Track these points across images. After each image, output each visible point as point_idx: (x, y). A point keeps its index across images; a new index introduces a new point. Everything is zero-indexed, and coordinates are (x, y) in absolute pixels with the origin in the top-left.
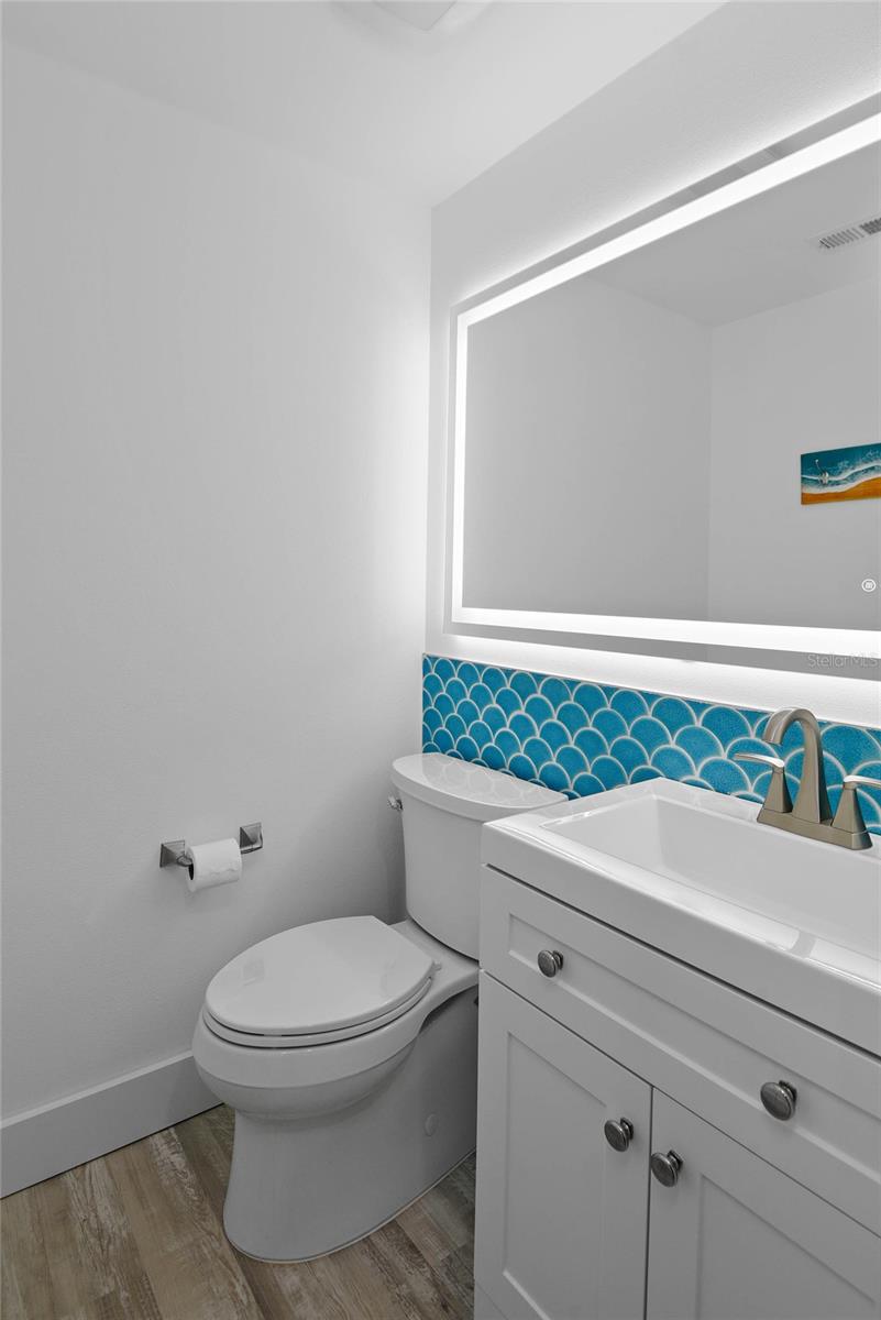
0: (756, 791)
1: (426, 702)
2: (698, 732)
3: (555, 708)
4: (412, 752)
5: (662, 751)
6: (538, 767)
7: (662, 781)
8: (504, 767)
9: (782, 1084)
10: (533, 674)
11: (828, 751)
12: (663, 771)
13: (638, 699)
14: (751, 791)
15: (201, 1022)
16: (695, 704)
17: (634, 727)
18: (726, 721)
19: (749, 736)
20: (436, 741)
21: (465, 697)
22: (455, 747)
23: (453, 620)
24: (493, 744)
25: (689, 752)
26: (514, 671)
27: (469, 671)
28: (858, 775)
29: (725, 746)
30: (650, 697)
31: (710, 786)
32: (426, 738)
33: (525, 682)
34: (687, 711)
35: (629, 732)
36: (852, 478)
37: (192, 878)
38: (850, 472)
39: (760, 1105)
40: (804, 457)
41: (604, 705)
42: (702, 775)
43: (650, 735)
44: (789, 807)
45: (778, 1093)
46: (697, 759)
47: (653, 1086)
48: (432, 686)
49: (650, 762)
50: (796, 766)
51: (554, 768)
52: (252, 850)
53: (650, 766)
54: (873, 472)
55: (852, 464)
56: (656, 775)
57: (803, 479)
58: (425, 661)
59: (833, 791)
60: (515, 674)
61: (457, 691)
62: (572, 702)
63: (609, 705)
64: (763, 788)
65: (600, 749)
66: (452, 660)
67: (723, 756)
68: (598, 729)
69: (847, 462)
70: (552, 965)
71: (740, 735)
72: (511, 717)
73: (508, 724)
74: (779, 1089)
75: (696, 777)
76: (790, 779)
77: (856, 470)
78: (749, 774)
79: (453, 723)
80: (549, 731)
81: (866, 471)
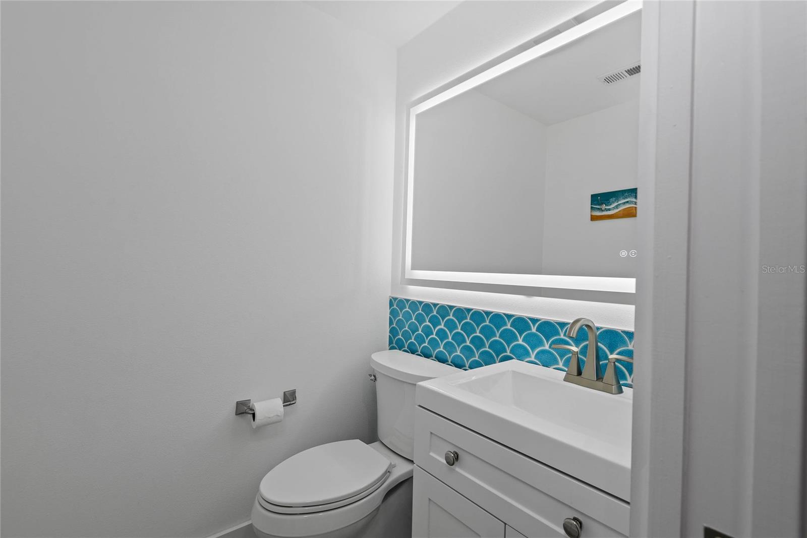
0: (563, 365)
1: (391, 322)
2: (534, 335)
3: (460, 324)
4: (383, 349)
5: (515, 345)
6: (450, 356)
7: (515, 361)
8: (432, 357)
9: (575, 519)
10: (448, 306)
11: (601, 343)
12: (515, 356)
13: (503, 318)
14: (561, 365)
15: (256, 502)
16: (532, 320)
17: (501, 332)
18: (548, 328)
19: (560, 336)
20: (395, 344)
21: (412, 319)
22: (406, 347)
23: (406, 278)
24: (426, 345)
25: (528, 345)
26: (438, 304)
27: (414, 305)
28: (617, 354)
29: (547, 342)
30: (509, 316)
31: (539, 363)
32: (391, 342)
33: (444, 310)
34: (528, 323)
35: (498, 336)
36: (617, 207)
37: (254, 420)
38: (616, 204)
39: (563, 532)
40: (592, 196)
41: (485, 321)
42: (536, 358)
43: (509, 337)
44: (579, 373)
45: (572, 524)
46: (533, 349)
47: (505, 524)
48: (393, 313)
49: (508, 351)
50: (584, 351)
51: (458, 356)
52: (290, 405)
53: (508, 354)
54: (627, 204)
55: (617, 200)
56: (512, 358)
57: (591, 207)
58: (391, 300)
59: (602, 364)
60: (439, 306)
61: (408, 317)
62: (468, 320)
63: (488, 322)
64: (567, 363)
65: (483, 345)
66: (405, 299)
67: (547, 347)
68: (482, 334)
69: (614, 199)
70: (454, 459)
71: (556, 335)
72: (436, 329)
73: (434, 333)
74: (573, 522)
75: (533, 358)
76: (581, 359)
77: (619, 202)
78: (560, 356)
79: (405, 334)
80: (457, 336)
81: (624, 203)
